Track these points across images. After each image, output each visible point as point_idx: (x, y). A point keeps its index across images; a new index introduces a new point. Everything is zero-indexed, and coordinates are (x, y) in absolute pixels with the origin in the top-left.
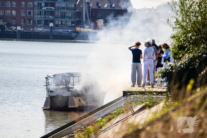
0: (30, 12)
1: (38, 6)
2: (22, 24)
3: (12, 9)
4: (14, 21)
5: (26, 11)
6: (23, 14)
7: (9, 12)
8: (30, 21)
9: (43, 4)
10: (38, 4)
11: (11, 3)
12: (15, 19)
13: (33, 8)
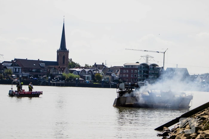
0: (135, 76)
1: (140, 72)
2: (132, 81)
3: (126, 73)
4: (127, 80)
5: (134, 75)
6: (132, 76)
7: (125, 75)
8: (135, 80)
9: (142, 71)
10: (140, 71)
11: (126, 71)
12: (127, 79)
13: (137, 73)
